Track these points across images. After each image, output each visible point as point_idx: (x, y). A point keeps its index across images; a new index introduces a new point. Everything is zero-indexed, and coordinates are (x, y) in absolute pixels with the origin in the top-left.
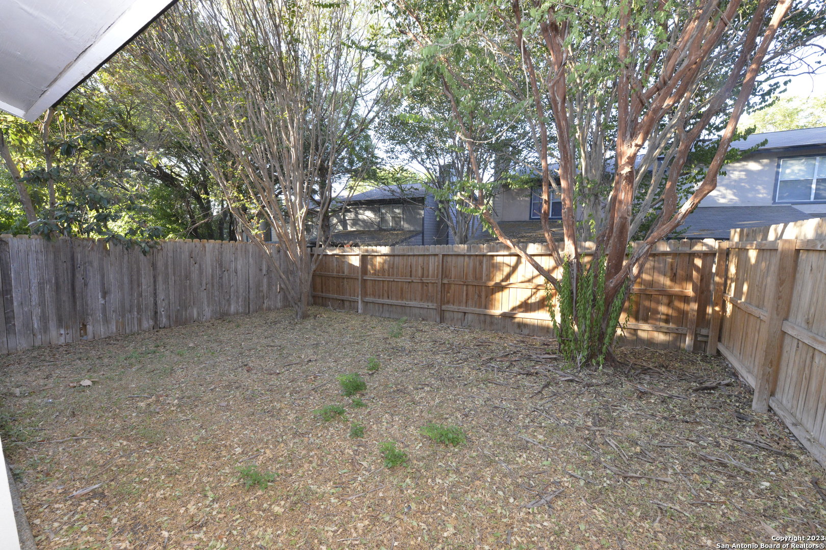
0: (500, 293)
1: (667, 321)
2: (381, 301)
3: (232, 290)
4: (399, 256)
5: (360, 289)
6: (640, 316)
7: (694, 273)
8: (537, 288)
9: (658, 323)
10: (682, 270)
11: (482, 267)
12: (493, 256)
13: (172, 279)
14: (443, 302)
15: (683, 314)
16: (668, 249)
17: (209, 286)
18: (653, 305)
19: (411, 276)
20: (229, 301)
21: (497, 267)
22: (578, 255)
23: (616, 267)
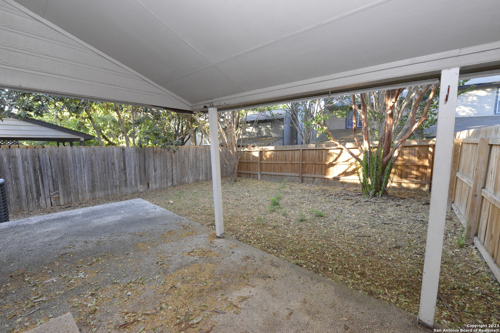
0: (332, 167)
1: (416, 178)
2: (270, 173)
3: (201, 169)
4: (279, 151)
5: (259, 168)
6: (403, 176)
7: (429, 155)
8: (351, 164)
9: (412, 179)
10: (423, 153)
11: (323, 155)
12: (328, 149)
13: (178, 163)
14: (302, 173)
15: (424, 174)
16: (416, 144)
17: (192, 167)
18: (408, 171)
19: (286, 161)
20: (199, 174)
21: (330, 155)
22: (370, 148)
23: (387, 152)
